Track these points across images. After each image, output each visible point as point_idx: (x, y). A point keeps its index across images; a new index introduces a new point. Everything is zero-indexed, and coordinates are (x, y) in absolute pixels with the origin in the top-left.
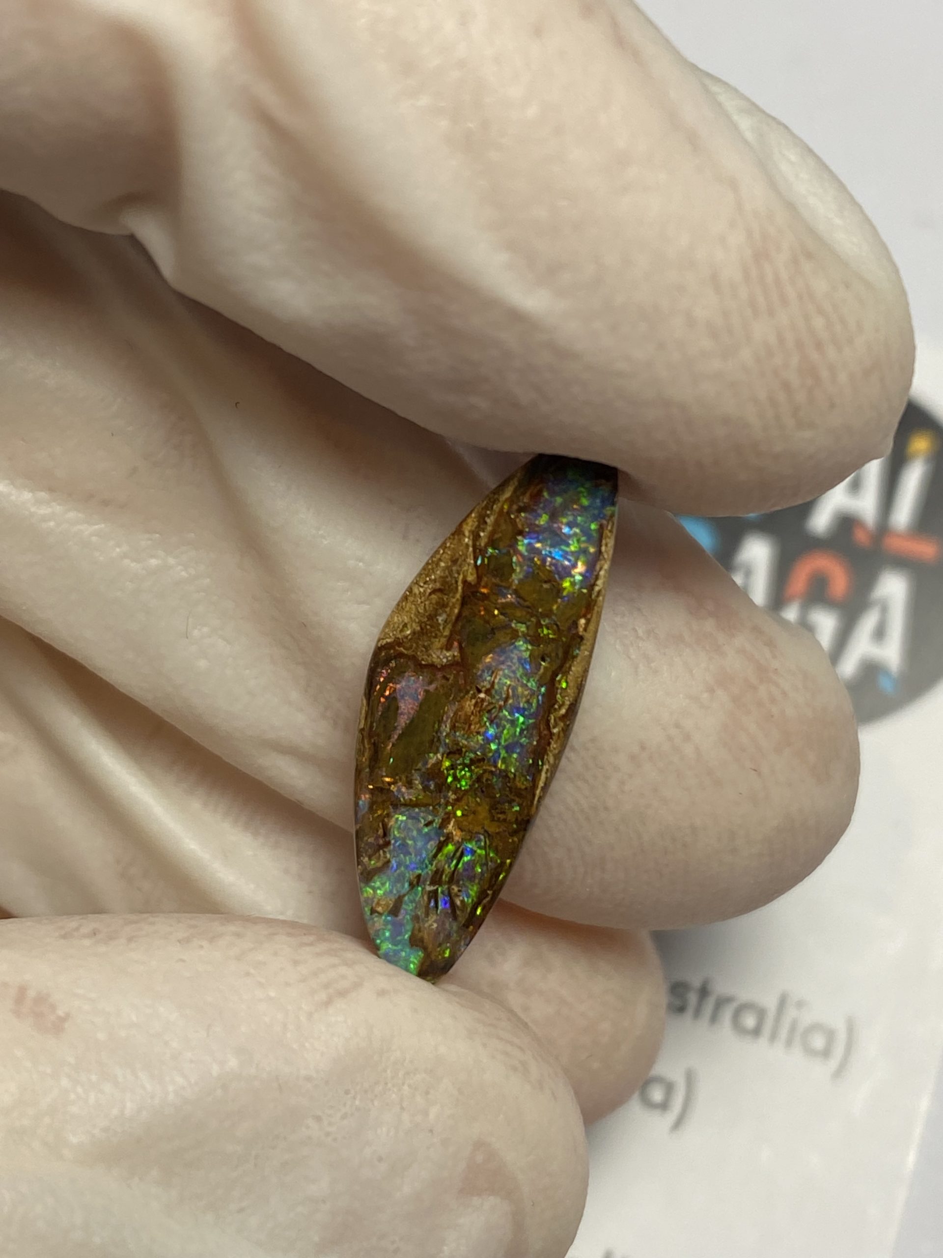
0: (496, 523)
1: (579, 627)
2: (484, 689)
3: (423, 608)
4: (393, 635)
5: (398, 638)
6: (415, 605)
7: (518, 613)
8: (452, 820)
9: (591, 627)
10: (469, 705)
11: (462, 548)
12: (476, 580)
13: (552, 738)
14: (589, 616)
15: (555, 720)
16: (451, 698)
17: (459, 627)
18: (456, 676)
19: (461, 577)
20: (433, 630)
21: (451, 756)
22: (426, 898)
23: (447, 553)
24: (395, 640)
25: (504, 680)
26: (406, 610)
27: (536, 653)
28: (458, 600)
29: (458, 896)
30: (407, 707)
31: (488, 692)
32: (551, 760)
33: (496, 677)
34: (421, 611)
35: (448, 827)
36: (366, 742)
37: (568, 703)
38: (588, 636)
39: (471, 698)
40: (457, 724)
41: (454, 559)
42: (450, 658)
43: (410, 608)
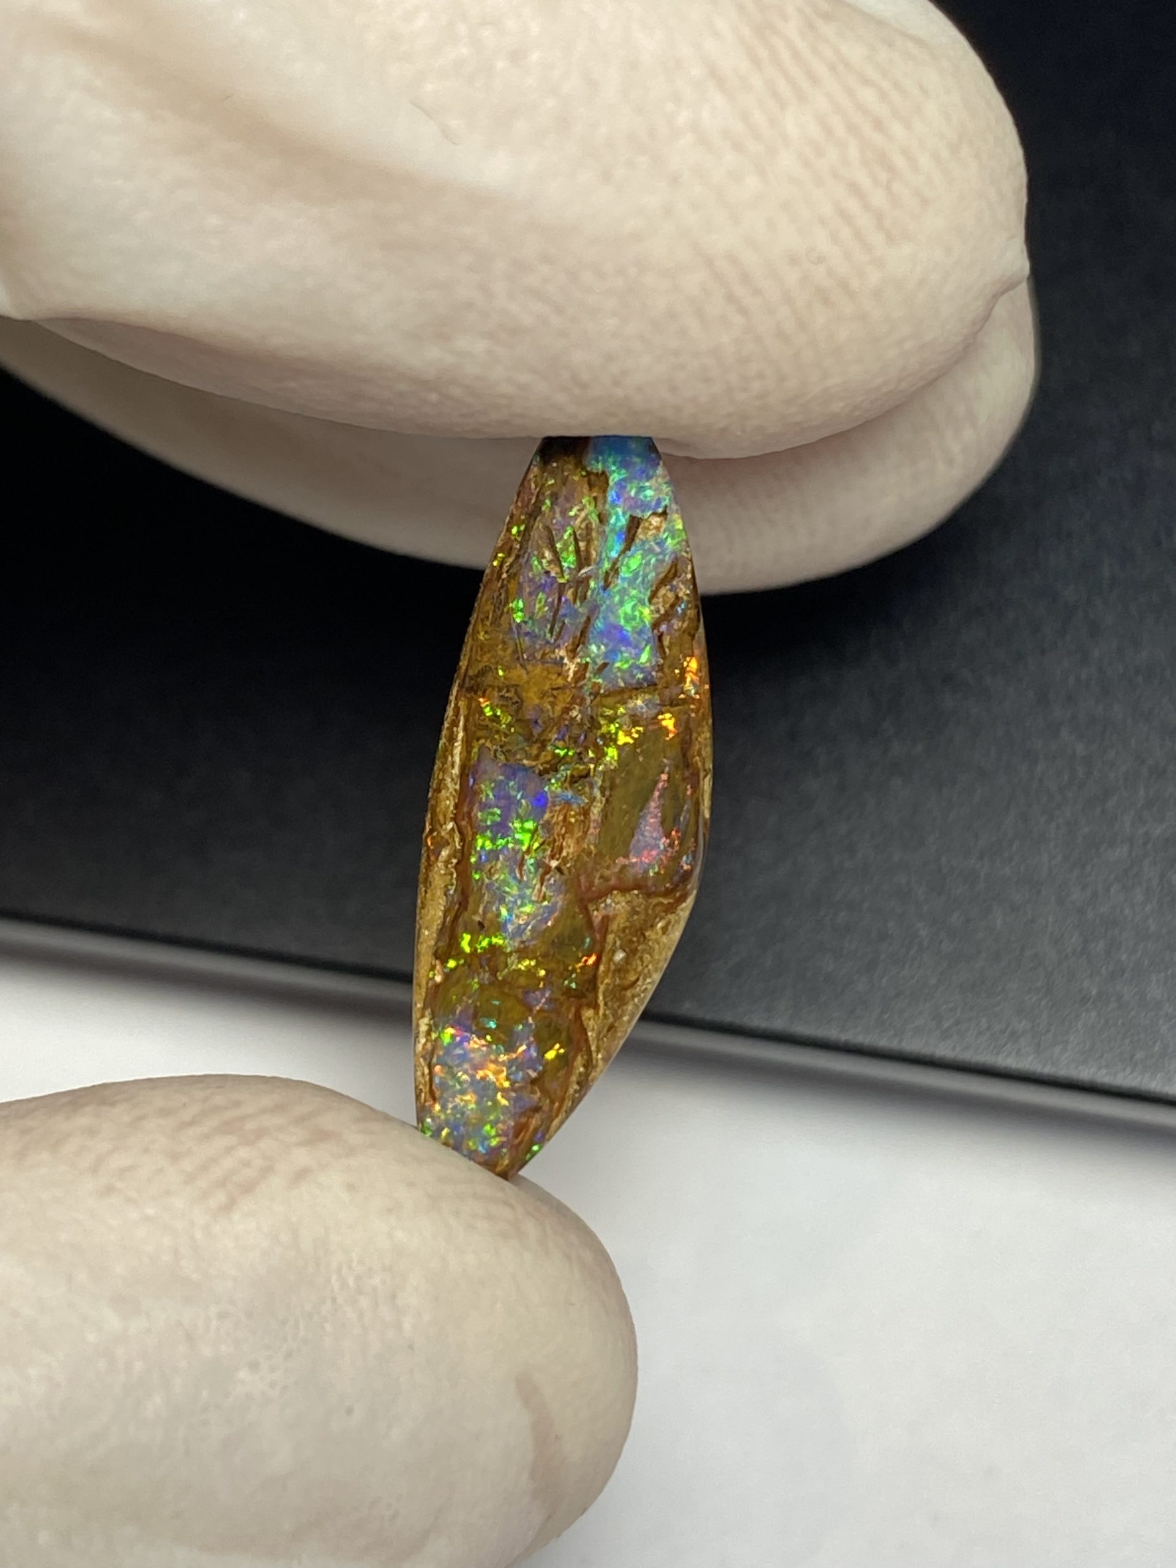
2: (553, 872)
5: (671, 912)
10: (570, 848)
11: (605, 1046)
12: (582, 1012)
13: (455, 814)
15: (454, 840)
16: (594, 852)
17: (598, 947)
18: (591, 884)
19: (601, 1012)
20: (629, 937)
21: (584, 773)
22: (593, 554)
24: (676, 908)
28: (602, 983)
29: (549, 562)
30: (650, 827)
31: (548, 869)
32: (449, 780)
35: (575, 667)
37: (440, 864)
39: (567, 858)
40: (582, 818)
41: (613, 1029)
42: (603, 905)
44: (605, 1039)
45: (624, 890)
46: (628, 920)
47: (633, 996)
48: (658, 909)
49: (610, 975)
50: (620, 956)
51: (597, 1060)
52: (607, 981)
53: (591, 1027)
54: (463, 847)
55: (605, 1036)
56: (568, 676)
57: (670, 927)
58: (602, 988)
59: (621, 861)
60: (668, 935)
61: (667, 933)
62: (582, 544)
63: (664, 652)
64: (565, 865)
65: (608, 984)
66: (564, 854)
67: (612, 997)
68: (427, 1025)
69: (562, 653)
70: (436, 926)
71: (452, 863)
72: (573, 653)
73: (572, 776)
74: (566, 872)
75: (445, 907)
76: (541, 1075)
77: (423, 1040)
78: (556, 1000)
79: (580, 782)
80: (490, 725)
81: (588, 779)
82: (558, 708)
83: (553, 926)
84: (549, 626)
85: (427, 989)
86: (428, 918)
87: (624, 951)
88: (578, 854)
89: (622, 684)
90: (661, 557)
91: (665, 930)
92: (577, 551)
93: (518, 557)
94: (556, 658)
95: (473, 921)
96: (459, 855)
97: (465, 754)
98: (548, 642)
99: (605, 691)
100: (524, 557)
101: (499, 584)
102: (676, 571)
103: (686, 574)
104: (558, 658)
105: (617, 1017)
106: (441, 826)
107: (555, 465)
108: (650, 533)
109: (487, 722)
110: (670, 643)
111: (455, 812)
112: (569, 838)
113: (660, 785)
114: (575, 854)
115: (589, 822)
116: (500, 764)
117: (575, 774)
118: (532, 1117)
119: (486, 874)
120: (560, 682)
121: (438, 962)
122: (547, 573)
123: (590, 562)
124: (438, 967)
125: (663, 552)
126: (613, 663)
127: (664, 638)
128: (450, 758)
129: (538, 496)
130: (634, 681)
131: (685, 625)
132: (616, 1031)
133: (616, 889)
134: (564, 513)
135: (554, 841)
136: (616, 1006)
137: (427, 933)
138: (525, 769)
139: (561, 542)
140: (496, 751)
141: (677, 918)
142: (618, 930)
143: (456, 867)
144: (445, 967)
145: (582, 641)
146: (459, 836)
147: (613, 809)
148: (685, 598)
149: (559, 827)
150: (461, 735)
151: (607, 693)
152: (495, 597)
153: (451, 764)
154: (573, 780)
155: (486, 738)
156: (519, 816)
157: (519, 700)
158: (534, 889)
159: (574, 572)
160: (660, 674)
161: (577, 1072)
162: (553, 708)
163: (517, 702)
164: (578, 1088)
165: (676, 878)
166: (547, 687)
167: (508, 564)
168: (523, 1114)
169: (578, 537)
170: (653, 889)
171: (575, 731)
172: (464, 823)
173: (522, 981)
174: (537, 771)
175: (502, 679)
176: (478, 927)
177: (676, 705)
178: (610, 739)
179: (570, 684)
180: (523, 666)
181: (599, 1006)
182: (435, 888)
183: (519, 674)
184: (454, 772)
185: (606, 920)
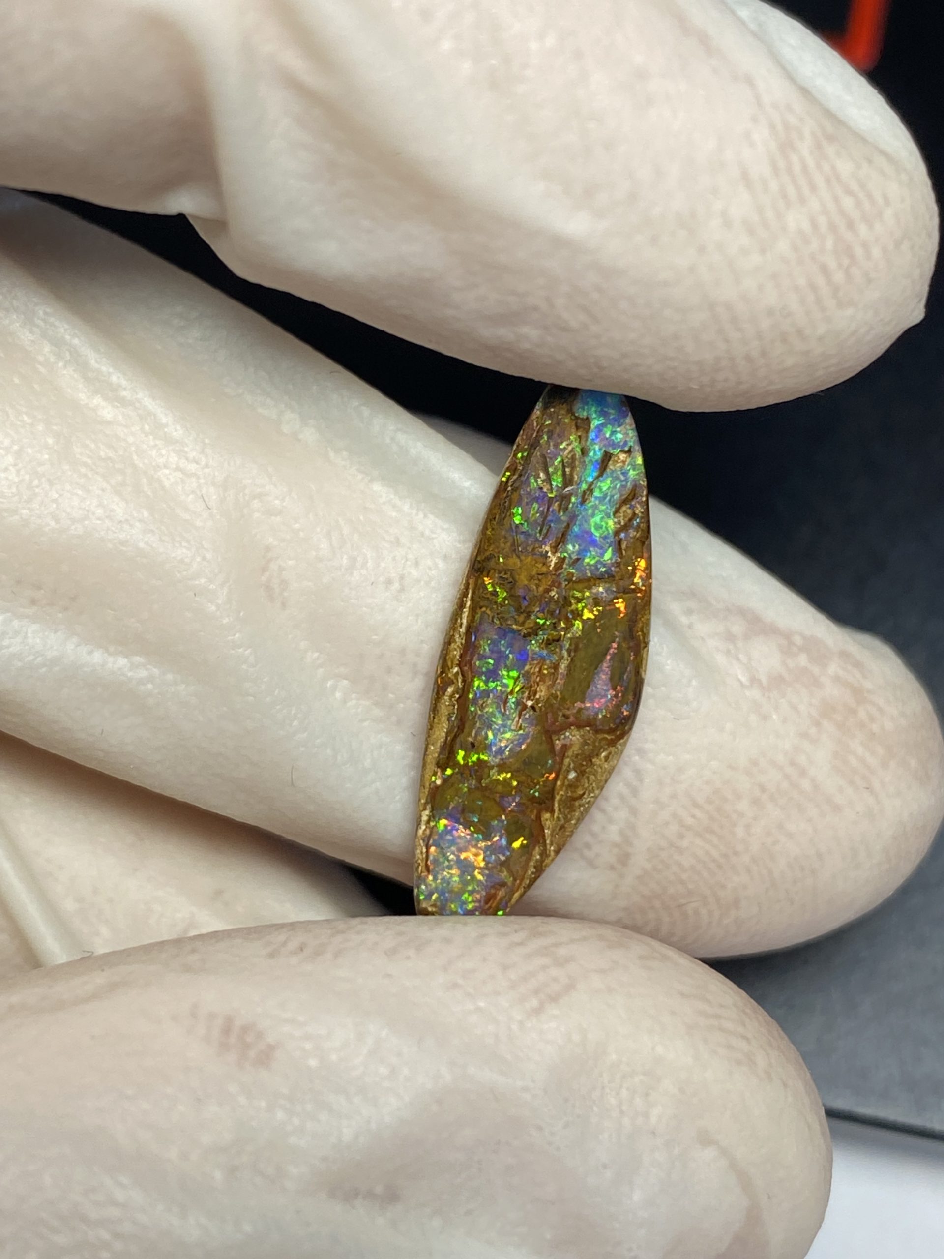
2: (529, 709)
3: (591, 780)
6: (598, 779)
8: (553, 568)
10: (542, 692)
11: (556, 840)
14: (432, 786)
15: (457, 681)
16: (560, 697)
18: (556, 720)
20: (581, 762)
21: (556, 638)
22: (575, 477)
23: (570, 831)
24: (616, 743)
30: (602, 682)
32: (457, 637)
34: (592, 776)
35: (556, 560)
36: (641, 638)
37: (446, 698)
38: (431, 767)
40: (553, 671)
41: (563, 830)
42: (563, 736)
43: (602, 776)
44: (557, 836)
45: (579, 727)
46: (580, 749)
47: (580, 806)
48: (603, 742)
49: (564, 788)
50: (572, 775)
51: (550, 851)
52: (562, 793)
53: (547, 826)
54: (464, 686)
55: (557, 834)
56: (550, 565)
57: (610, 757)
58: (558, 798)
59: (578, 705)
60: (609, 762)
61: (608, 761)
62: (567, 470)
63: (622, 553)
64: (537, 704)
65: (562, 795)
66: (537, 697)
67: (564, 805)
68: (427, 815)
69: (547, 548)
70: (439, 744)
71: (455, 697)
72: (555, 549)
73: (548, 640)
74: (537, 709)
75: (447, 729)
76: (508, 859)
77: (423, 827)
78: (524, 804)
79: (553, 644)
80: (491, 597)
81: (559, 642)
82: (541, 589)
83: (525, 749)
84: (539, 528)
85: (430, 788)
86: (435, 736)
87: (576, 771)
88: (547, 697)
89: (589, 575)
90: (624, 483)
91: (607, 758)
92: (564, 474)
93: (520, 475)
94: (542, 552)
95: (467, 741)
96: (460, 691)
97: (470, 618)
98: (537, 540)
99: (576, 579)
100: (524, 476)
101: (505, 495)
102: (635, 495)
103: (642, 496)
104: (544, 553)
105: (567, 820)
106: (449, 670)
107: (552, 410)
108: (618, 465)
109: (488, 595)
110: (627, 547)
111: (460, 659)
112: (542, 685)
113: (611, 651)
114: (545, 697)
115: (558, 674)
116: (496, 627)
117: (550, 637)
118: (499, 890)
119: (479, 707)
120: (544, 569)
121: (439, 770)
122: (541, 489)
123: (573, 483)
124: (439, 774)
125: (626, 480)
126: (584, 559)
127: (622, 543)
128: (459, 621)
129: (538, 432)
130: (599, 573)
131: (638, 535)
132: (565, 831)
133: (573, 725)
134: (556, 445)
135: (531, 686)
136: (566, 812)
137: (432, 748)
138: (513, 631)
139: (553, 467)
140: (493, 618)
141: (616, 750)
142: (572, 756)
143: (457, 701)
144: (444, 774)
145: (562, 540)
146: (461, 677)
147: (575, 666)
148: (640, 515)
149: (535, 676)
150: (468, 603)
151: (577, 580)
152: (502, 503)
153: (460, 624)
154: (548, 643)
155: (487, 607)
156: (506, 666)
157: (513, 581)
158: (513, 720)
159: (560, 490)
160: (617, 569)
161: (535, 858)
162: (537, 588)
163: (511, 582)
164: (535, 870)
165: (618, 721)
166: (534, 573)
167: (512, 480)
168: (493, 887)
169: (565, 464)
170: (601, 727)
171: (552, 606)
172: (466, 668)
173: (500, 788)
174: (522, 634)
175: (502, 564)
176: (470, 746)
177: (627, 593)
178: (578, 615)
179: (551, 571)
180: (518, 557)
181: (554, 812)
182: (441, 714)
183: (514, 561)
184: (461, 630)
185: (565, 747)
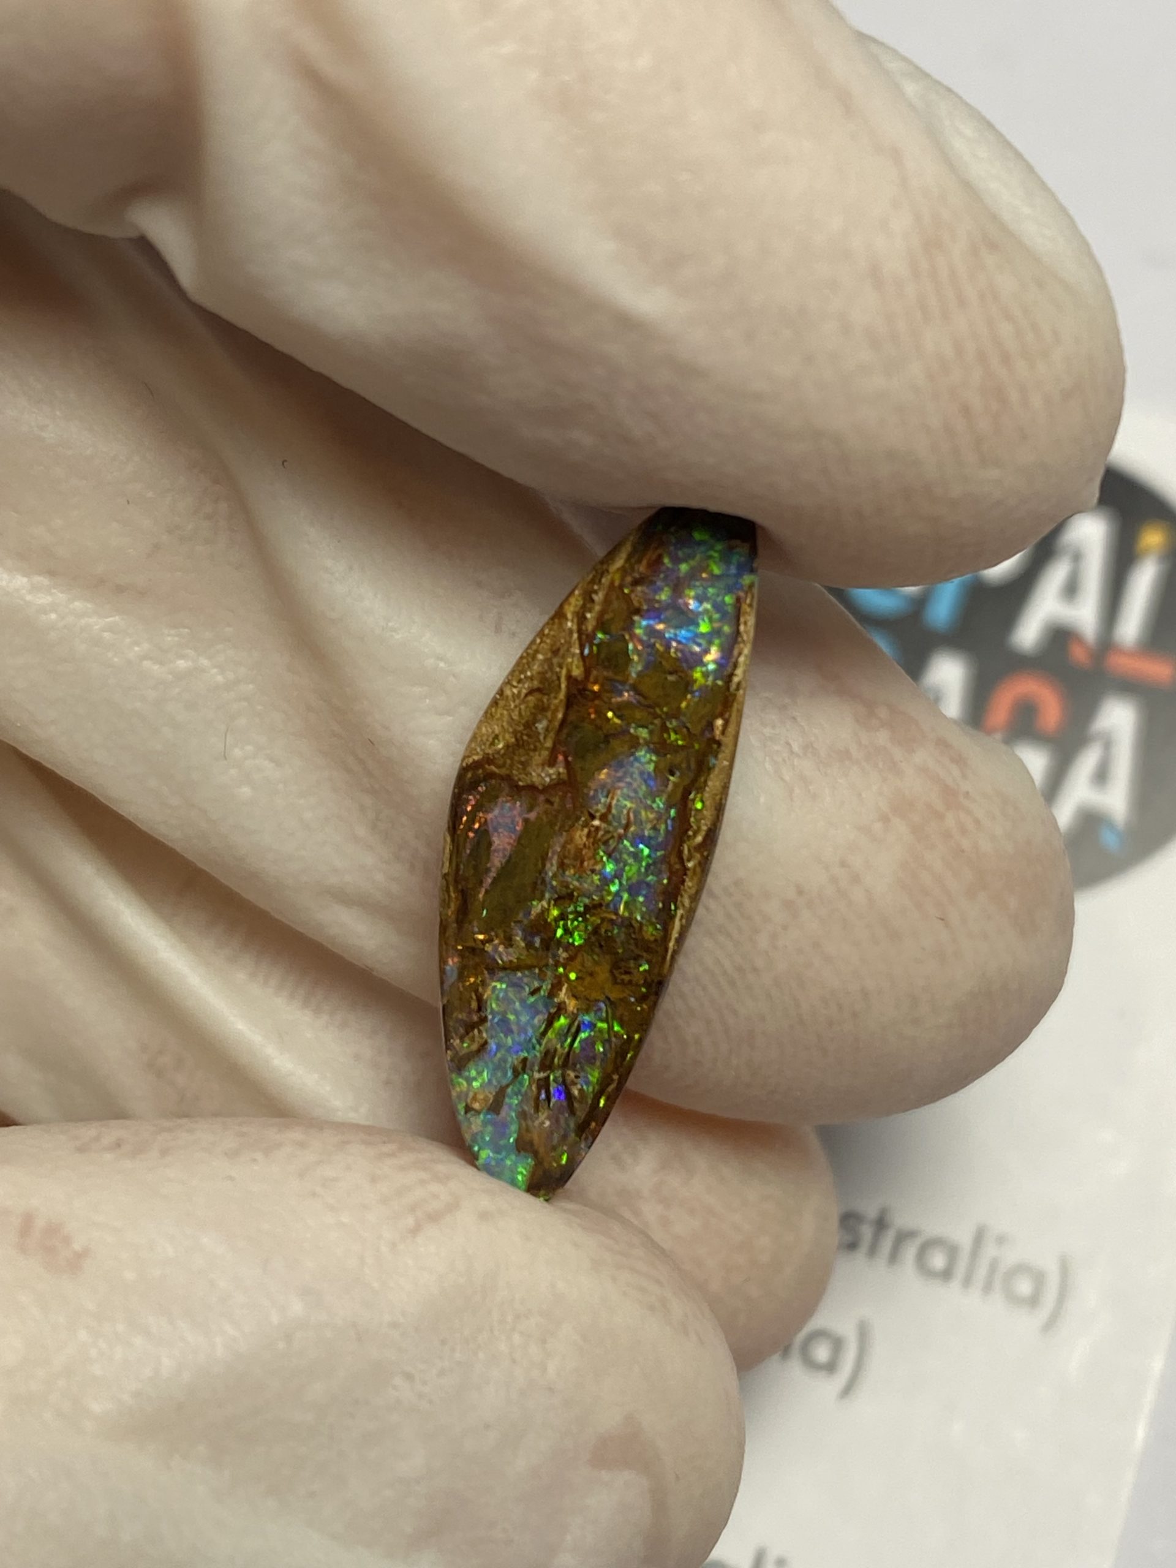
0: (607, 601)
1: (715, 729)
2: (598, 815)
3: (517, 713)
4: (482, 750)
5: (488, 754)
6: (507, 710)
7: (638, 715)
8: (564, 985)
9: (731, 729)
10: (580, 836)
11: (563, 634)
12: (583, 676)
13: (685, 874)
14: (727, 716)
15: (689, 850)
16: (557, 828)
17: (563, 736)
18: (563, 799)
19: (564, 672)
20: (530, 740)
21: (559, 902)
22: (534, 1088)
23: (545, 642)
24: (483, 757)
25: (624, 803)
26: (497, 717)
27: (662, 766)
28: (561, 701)
29: (575, 1084)
30: (502, 842)
31: (603, 818)
32: (687, 902)
33: (612, 798)
34: (515, 717)
35: (559, 994)
36: (451, 889)
37: (704, 828)
38: (727, 740)
39: (584, 826)
40: (566, 861)
41: (554, 648)
42: (554, 777)
43: (502, 715)
44: (563, 641)
45: (532, 788)
46: (531, 758)
47: (531, 678)
48: (501, 762)
49: (552, 707)
51: (572, 621)
52: (556, 701)
53: (575, 658)
55: (562, 644)
57: (491, 739)
58: (562, 695)
59: (532, 816)
60: (493, 732)
61: (493, 735)
62: (543, 1096)
64: (586, 820)
65: (556, 698)
66: (586, 830)
67: (553, 684)
68: (736, 675)
70: (716, 770)
71: (693, 830)
74: (586, 813)
83: (602, 768)
85: (730, 711)
86: (720, 780)
87: (536, 729)
88: (574, 829)
91: (496, 738)
96: (686, 838)
97: (670, 928)
105: (548, 661)
106: (699, 862)
108: (482, 1097)
111: (685, 877)
112: (580, 844)
113: (490, 879)
115: (559, 857)
121: (718, 738)
123: (538, 1082)
127: (476, 1009)
128: (684, 922)
131: (457, 1013)
132: (552, 645)
133: (540, 790)
136: (550, 673)
141: (483, 746)
142: (541, 749)
143: (691, 826)
146: (683, 855)
150: (671, 944)
153: (683, 918)
169: (546, 1102)
170: (504, 783)
172: (678, 867)
184: (682, 911)
185: (551, 762)
